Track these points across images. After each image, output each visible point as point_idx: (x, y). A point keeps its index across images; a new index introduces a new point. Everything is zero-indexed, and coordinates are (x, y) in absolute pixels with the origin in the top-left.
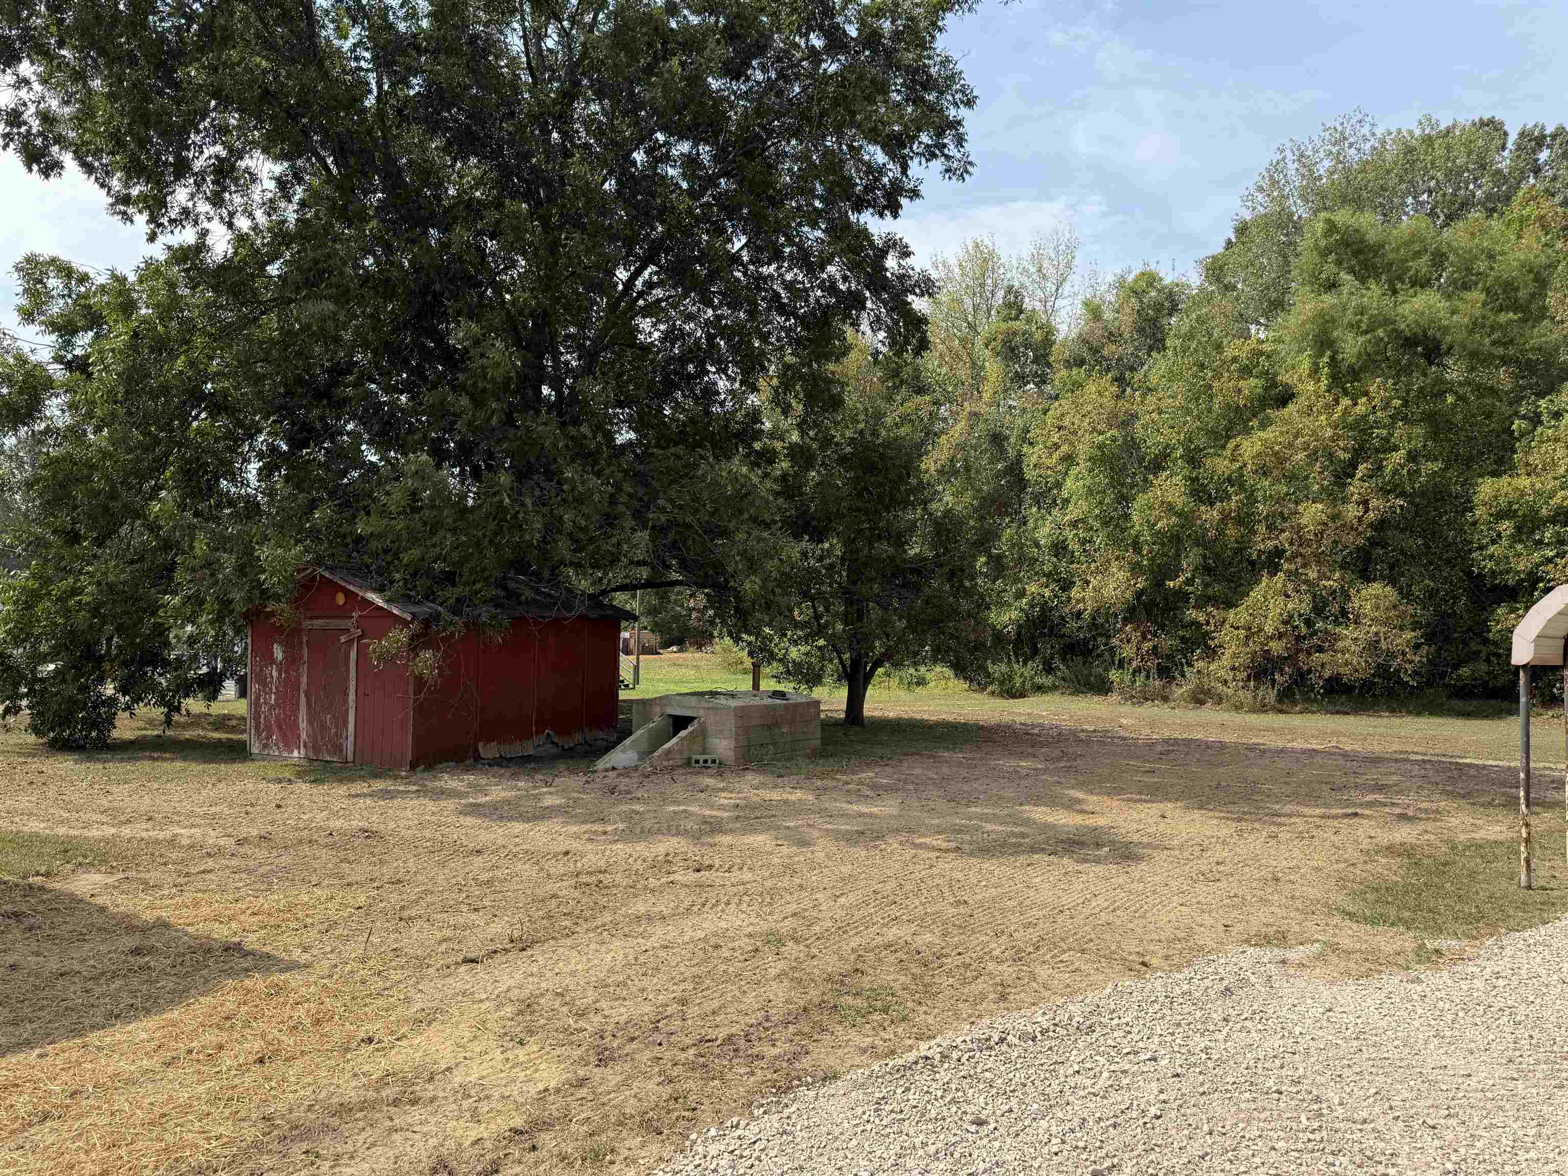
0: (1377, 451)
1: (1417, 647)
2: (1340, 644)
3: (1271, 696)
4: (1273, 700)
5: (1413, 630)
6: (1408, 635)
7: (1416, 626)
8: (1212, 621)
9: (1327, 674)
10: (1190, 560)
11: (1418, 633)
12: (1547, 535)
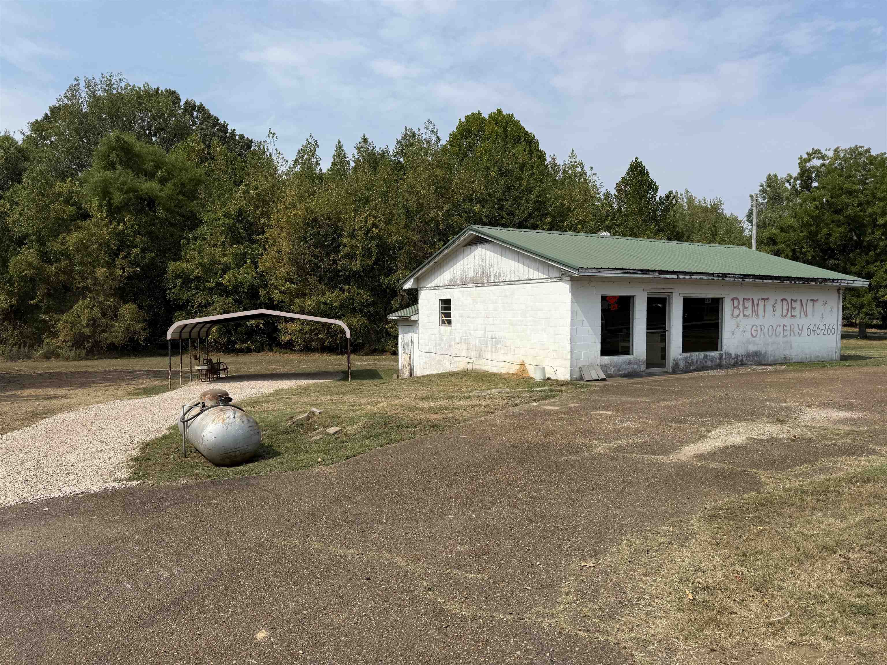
0: (128, 246)
1: (145, 329)
2: (113, 329)
3: (83, 353)
4: (84, 355)
5: (144, 323)
6: (141, 325)
7: (145, 321)
8: (53, 320)
9: (108, 342)
10: (41, 291)
11: (145, 324)
12: (193, 285)
